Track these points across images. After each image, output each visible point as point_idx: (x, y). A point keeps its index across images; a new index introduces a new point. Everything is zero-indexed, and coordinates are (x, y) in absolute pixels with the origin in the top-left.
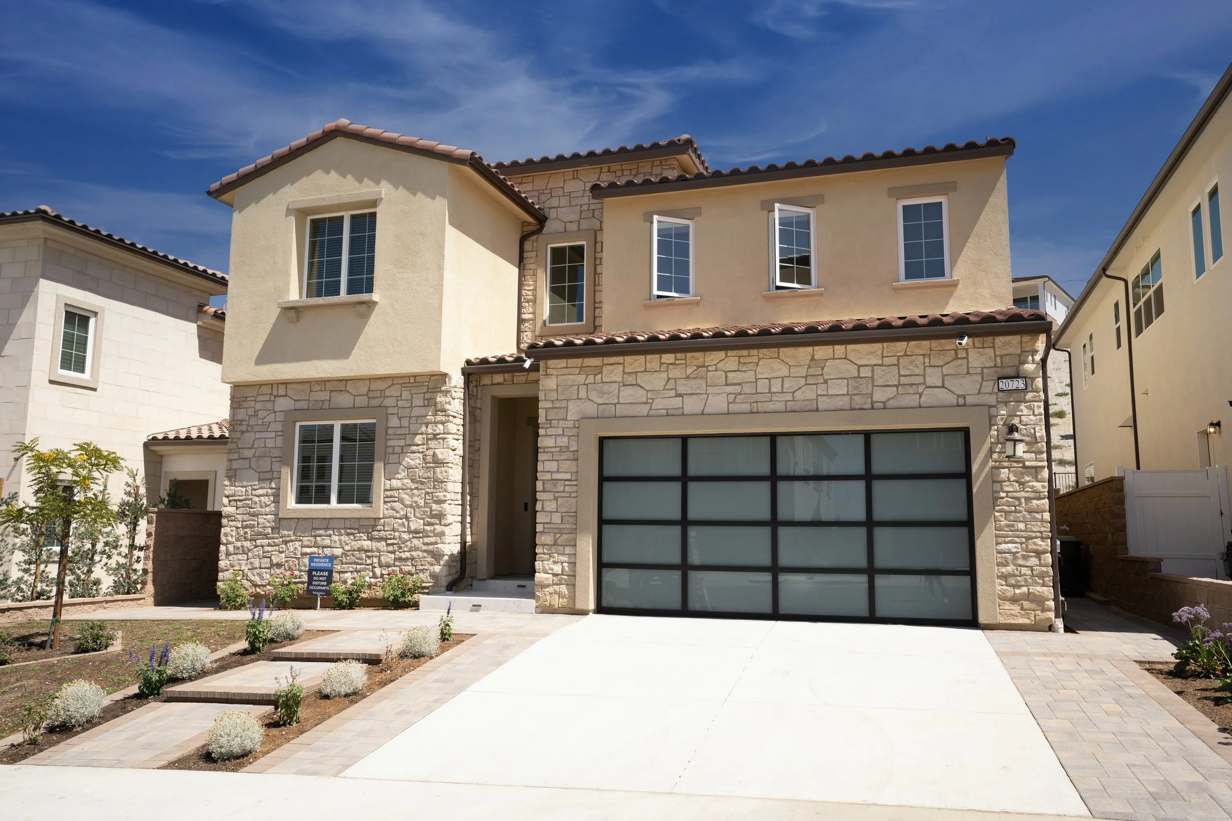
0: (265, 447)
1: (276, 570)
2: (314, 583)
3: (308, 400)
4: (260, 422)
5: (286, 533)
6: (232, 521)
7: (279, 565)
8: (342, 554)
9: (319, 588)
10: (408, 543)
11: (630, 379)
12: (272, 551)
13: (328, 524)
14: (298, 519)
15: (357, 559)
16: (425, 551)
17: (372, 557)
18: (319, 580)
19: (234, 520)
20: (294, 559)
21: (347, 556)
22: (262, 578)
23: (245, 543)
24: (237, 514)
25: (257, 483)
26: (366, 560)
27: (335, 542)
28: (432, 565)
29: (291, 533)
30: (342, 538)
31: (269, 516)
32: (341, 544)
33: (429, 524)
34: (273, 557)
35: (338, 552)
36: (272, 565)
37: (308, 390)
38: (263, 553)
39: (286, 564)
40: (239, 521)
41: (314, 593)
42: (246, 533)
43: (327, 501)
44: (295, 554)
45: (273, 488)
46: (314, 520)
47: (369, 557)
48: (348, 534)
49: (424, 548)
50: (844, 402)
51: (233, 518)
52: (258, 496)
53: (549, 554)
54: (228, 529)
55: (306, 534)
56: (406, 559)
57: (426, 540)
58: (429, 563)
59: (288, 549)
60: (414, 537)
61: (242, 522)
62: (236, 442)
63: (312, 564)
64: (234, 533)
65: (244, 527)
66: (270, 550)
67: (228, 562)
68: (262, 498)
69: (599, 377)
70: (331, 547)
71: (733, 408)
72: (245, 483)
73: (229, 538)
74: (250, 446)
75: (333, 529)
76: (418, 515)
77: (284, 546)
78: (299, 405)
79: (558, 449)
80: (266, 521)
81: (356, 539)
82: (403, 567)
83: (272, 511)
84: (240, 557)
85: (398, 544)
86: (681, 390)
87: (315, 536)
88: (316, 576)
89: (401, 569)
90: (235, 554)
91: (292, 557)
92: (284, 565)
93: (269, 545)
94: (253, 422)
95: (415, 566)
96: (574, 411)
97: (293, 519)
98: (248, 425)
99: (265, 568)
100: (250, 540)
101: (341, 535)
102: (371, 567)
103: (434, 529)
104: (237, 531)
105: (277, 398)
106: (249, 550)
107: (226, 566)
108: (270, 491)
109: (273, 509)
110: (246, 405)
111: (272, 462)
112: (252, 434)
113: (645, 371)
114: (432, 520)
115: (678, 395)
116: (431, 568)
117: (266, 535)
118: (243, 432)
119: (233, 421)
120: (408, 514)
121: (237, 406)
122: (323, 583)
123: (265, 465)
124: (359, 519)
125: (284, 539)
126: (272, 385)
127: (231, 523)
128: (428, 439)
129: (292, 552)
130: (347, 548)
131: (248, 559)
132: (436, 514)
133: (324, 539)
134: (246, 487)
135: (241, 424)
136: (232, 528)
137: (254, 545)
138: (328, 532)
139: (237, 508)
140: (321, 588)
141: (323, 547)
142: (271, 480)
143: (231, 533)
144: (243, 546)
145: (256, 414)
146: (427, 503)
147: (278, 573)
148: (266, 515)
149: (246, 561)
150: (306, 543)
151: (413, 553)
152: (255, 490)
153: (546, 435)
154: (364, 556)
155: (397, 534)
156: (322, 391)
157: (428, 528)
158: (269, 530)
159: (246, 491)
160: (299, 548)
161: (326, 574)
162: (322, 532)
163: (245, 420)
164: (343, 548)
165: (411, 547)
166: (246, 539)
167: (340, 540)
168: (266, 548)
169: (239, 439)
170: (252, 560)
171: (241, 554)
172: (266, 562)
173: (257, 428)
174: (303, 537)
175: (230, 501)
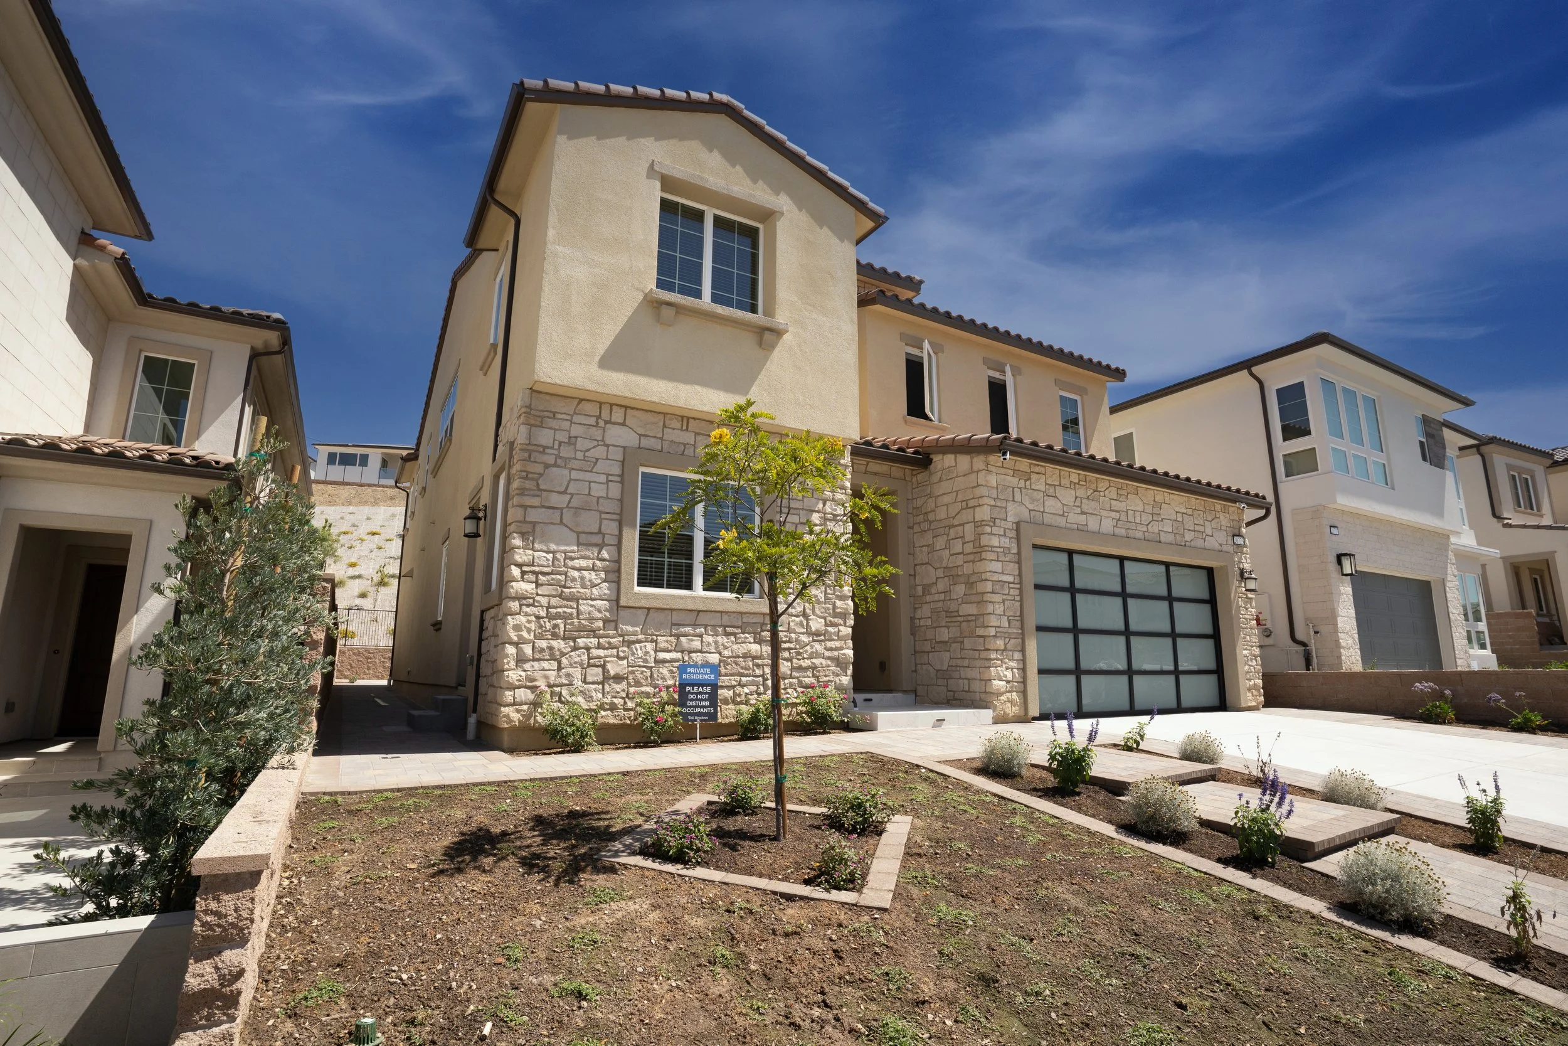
0: (589, 494)
1: (614, 685)
2: (689, 703)
3: (661, 438)
4: (580, 455)
5: (630, 628)
6: (528, 606)
7: (618, 678)
8: (720, 661)
9: (698, 710)
10: (808, 647)
11: (1051, 491)
12: (606, 656)
13: (696, 617)
14: (649, 609)
15: (742, 668)
16: (829, 658)
17: (763, 665)
18: (697, 699)
19: (533, 605)
20: (645, 669)
21: (726, 664)
22: (589, 699)
23: (554, 643)
24: (538, 594)
25: (575, 548)
26: (754, 670)
27: (709, 644)
28: (838, 675)
29: (638, 629)
30: (719, 638)
31: (599, 603)
32: (717, 648)
33: (832, 625)
34: (609, 666)
35: (714, 658)
36: (606, 678)
37: (661, 424)
38: (589, 658)
39: (631, 677)
40: (542, 606)
41: (690, 717)
42: (556, 626)
43: (689, 586)
44: (646, 661)
45: (604, 560)
46: (674, 612)
47: (758, 666)
48: (727, 634)
49: (827, 654)
50: (1170, 538)
51: (531, 601)
52: (579, 569)
53: (1001, 660)
54: (522, 619)
55: (662, 632)
56: (807, 669)
57: (829, 644)
58: (833, 673)
59: (633, 654)
60: (814, 641)
61: (547, 608)
62: (537, 480)
63: (684, 676)
64: (533, 626)
65: (550, 617)
66: (602, 655)
67: (523, 674)
68: (586, 573)
69: (1028, 483)
70: (701, 652)
71: (1118, 531)
72: (553, 547)
73: (525, 634)
74: (562, 490)
75: (706, 627)
76: (818, 612)
77: (626, 649)
78: (645, 443)
79: (1002, 550)
80: (596, 607)
81: (739, 641)
82: (803, 679)
83: (605, 594)
84: (545, 665)
85: (795, 649)
86: (1085, 508)
87: (678, 636)
88: (692, 693)
89: (800, 682)
90: (534, 660)
91: (640, 666)
92: (627, 678)
93: (599, 646)
94: (566, 452)
95: (818, 677)
96: (1014, 512)
97: (640, 608)
98: (558, 456)
99: (593, 683)
100: (564, 639)
101: (717, 636)
102: (761, 679)
103: (839, 631)
104: (539, 623)
105: (608, 426)
106: (563, 654)
107: (519, 680)
108: (598, 563)
109: (607, 592)
110: (553, 424)
111: (601, 520)
112: (566, 472)
113: (1060, 485)
114: (836, 620)
115: (1083, 513)
116: (837, 679)
117: (594, 631)
118: (547, 466)
119: (529, 444)
120: (808, 611)
121: (538, 423)
122: (704, 703)
123: (589, 521)
124: (741, 613)
125: (626, 638)
126: (601, 404)
127: (525, 609)
128: (826, 520)
129: (641, 658)
130: (726, 653)
131: (560, 668)
132: (840, 613)
133: (692, 640)
134: (554, 552)
135: (543, 453)
136: (529, 618)
137: (570, 647)
138: (698, 631)
139: (538, 585)
140: (702, 710)
141: (690, 652)
142: (600, 547)
143: (528, 625)
144: (551, 648)
145: (572, 441)
146: (830, 598)
147: (618, 690)
148: (592, 599)
149: (555, 673)
150: (663, 645)
151: (814, 660)
152: (572, 559)
153: (991, 534)
154: (751, 664)
155: (793, 635)
156: (682, 430)
157: (830, 629)
158: (600, 624)
159: (554, 558)
160: (652, 653)
161: (708, 690)
162: (688, 629)
163: (552, 448)
164: (720, 654)
165: (812, 652)
166: (555, 636)
167: (716, 643)
168: (595, 652)
169: (541, 475)
170: (570, 670)
171: (547, 660)
172: (595, 674)
173: (575, 464)
174: (657, 636)
175: (523, 573)
